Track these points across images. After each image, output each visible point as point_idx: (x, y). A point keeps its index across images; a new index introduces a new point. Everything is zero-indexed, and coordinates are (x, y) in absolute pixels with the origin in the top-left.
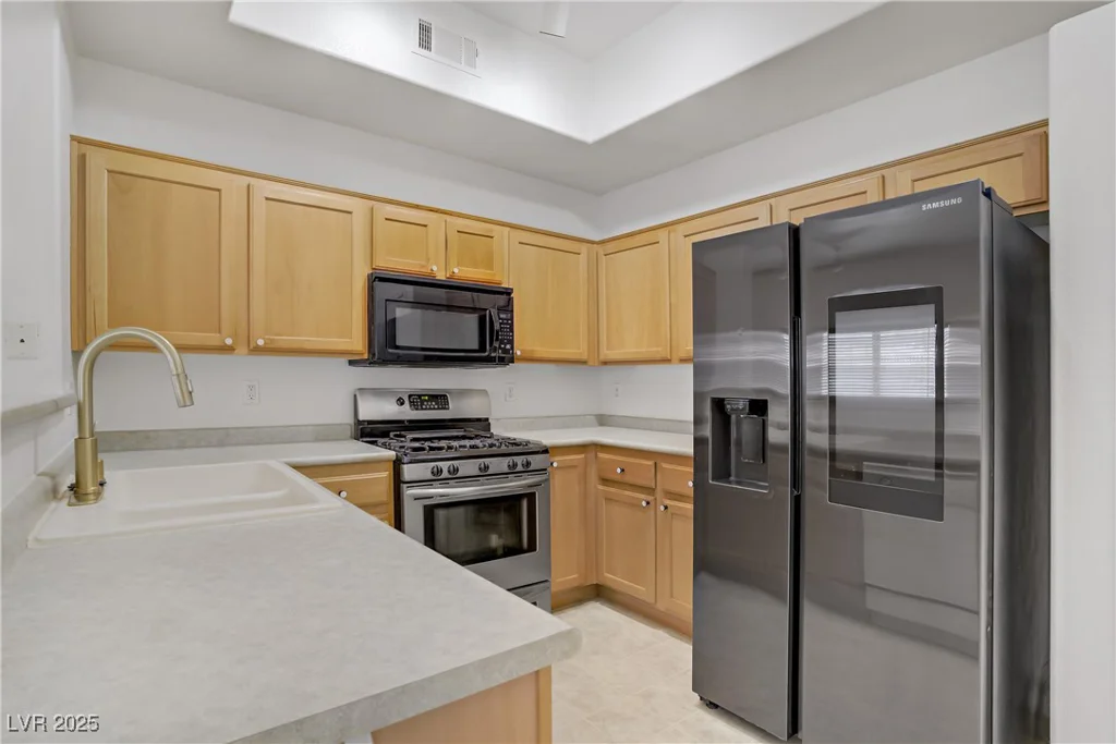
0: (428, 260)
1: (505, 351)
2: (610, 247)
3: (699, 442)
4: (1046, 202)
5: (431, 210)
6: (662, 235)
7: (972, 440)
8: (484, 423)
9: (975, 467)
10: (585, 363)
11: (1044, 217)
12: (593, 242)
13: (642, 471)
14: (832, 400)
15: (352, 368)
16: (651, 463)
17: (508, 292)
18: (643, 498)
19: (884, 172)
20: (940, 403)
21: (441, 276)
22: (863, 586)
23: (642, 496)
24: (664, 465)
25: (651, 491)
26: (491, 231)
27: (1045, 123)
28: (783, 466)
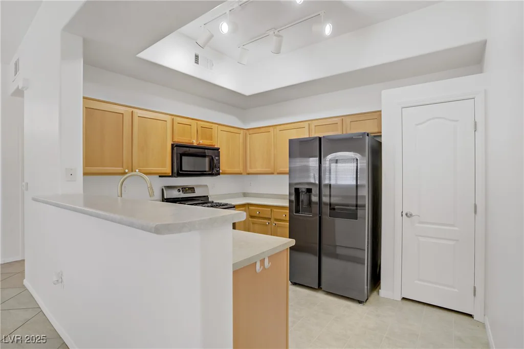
0: (191, 138)
1: (217, 171)
2: (251, 132)
3: (290, 201)
4: (381, 133)
5: (193, 119)
6: (271, 129)
7: (364, 197)
8: (206, 197)
9: (364, 206)
10: (241, 174)
11: (381, 136)
12: (245, 129)
13: (266, 213)
14: (330, 185)
15: (161, 178)
16: (270, 209)
17: (218, 149)
18: (267, 222)
19: (343, 118)
20: (357, 186)
21: (195, 144)
22: (336, 246)
23: (266, 221)
24: (275, 210)
25: (269, 219)
26: (212, 126)
27: (380, 111)
28: (316, 209)
